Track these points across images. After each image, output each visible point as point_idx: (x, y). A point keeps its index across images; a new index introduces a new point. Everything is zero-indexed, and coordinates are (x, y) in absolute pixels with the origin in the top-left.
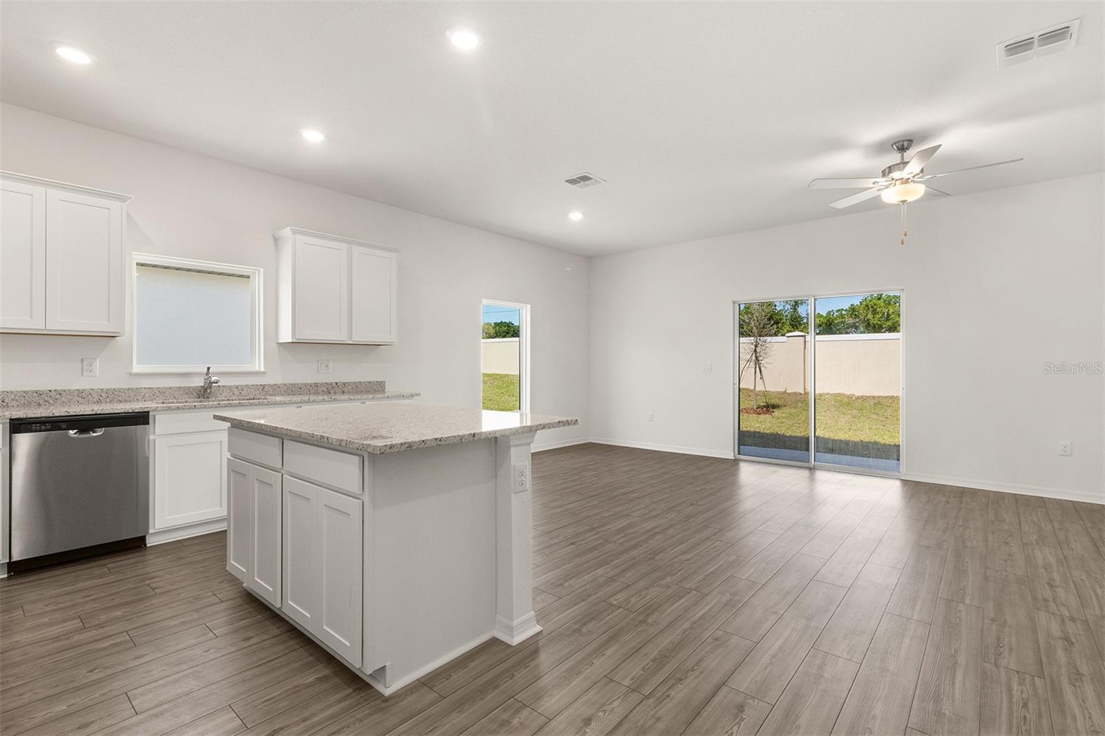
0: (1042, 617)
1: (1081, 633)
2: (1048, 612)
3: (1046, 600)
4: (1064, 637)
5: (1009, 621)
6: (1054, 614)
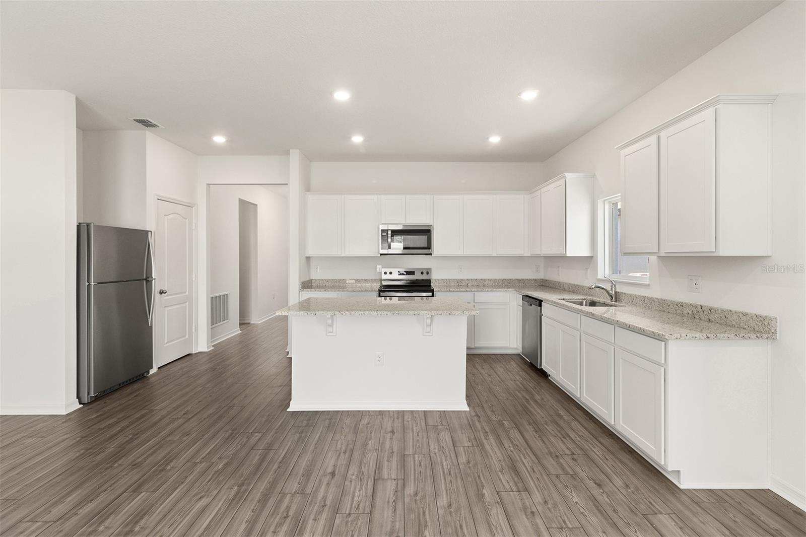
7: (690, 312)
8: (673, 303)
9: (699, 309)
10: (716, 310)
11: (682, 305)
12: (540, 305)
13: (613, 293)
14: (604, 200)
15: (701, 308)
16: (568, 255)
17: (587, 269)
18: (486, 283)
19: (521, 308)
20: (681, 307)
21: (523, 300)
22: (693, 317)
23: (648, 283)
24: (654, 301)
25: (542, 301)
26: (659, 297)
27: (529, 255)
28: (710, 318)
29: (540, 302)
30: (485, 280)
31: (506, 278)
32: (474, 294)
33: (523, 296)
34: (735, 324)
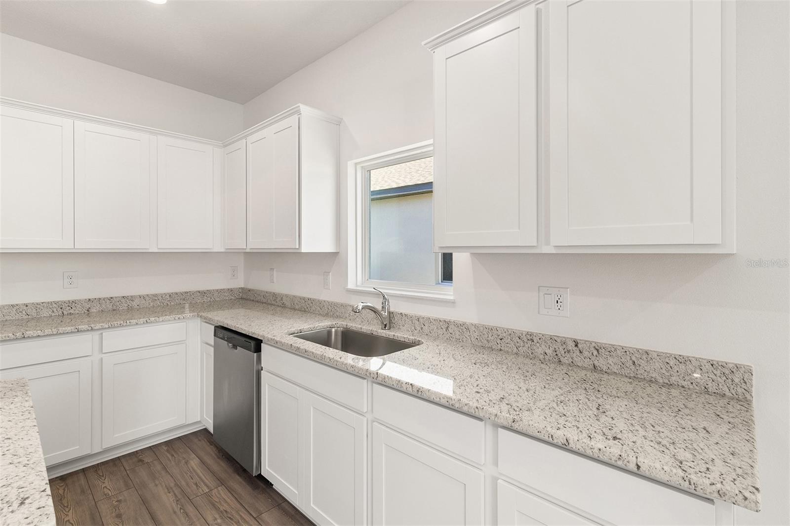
7: (548, 351)
8: (511, 333)
9: (571, 346)
10: (611, 350)
11: (531, 338)
12: (258, 350)
13: (386, 314)
14: (356, 164)
15: (576, 346)
16: (302, 251)
17: (327, 273)
18: (135, 304)
19: (212, 349)
20: (530, 342)
21: (215, 336)
22: (556, 360)
23: (452, 298)
24: (468, 329)
25: (261, 341)
26: (475, 321)
27: (223, 250)
28: (596, 363)
29: (256, 345)
30: (132, 298)
31: (177, 291)
32: (102, 334)
33: (216, 327)
34: (658, 377)
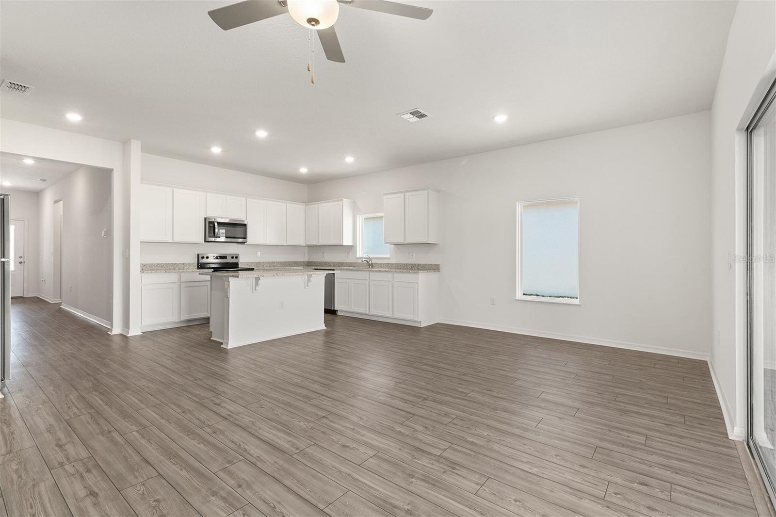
0: (84, 454)
1: (52, 457)
2: (81, 460)
3: (88, 471)
4: (63, 447)
5: (101, 437)
6: (76, 460)
7: (410, 267)
8: (402, 264)
13: (371, 263)
16: (344, 244)
20: (406, 266)
